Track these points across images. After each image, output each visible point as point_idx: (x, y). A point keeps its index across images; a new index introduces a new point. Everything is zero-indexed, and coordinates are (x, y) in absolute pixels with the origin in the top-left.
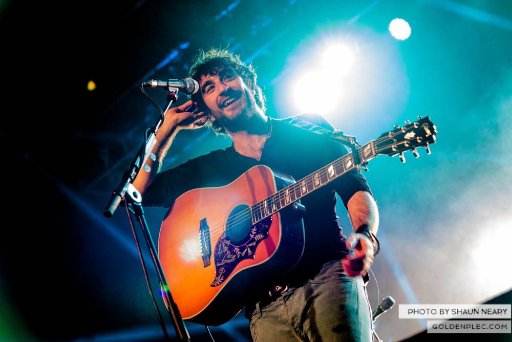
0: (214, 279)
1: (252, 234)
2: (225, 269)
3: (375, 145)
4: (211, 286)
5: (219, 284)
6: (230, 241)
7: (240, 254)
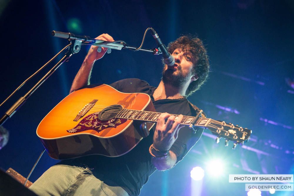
0: (71, 129)
1: (110, 121)
2: (81, 128)
3: (211, 122)
4: (67, 131)
5: (71, 132)
6: (97, 117)
7: (95, 126)
